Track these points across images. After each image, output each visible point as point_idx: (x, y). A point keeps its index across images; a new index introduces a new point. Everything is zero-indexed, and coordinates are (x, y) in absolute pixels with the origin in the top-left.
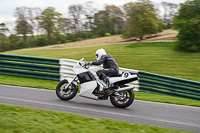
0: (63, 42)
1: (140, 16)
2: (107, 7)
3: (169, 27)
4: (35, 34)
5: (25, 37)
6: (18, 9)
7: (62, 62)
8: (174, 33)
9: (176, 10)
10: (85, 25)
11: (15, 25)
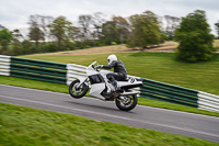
0: (72, 49)
1: (144, 28)
2: (115, 18)
3: (170, 39)
4: (47, 40)
5: (37, 43)
6: (32, 16)
7: (69, 67)
8: (175, 44)
9: (178, 24)
10: (93, 34)
11: (28, 32)
